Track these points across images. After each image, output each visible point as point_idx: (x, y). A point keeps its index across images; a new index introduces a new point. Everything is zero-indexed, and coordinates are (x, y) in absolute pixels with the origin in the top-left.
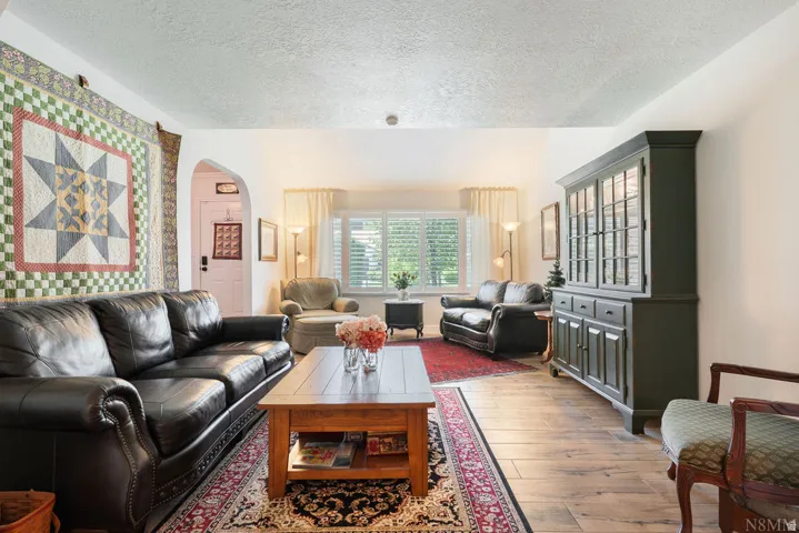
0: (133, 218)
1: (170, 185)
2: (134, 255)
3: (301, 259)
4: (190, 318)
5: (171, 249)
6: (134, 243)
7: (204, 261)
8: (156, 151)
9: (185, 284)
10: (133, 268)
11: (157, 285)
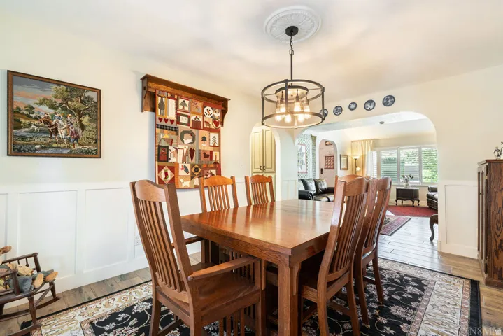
0: (307, 160)
1: (314, 150)
2: (307, 169)
3: (358, 169)
4: (320, 186)
5: (314, 167)
6: (307, 166)
7: (322, 170)
8: (311, 141)
9: (318, 177)
10: (306, 172)
11: (311, 177)
